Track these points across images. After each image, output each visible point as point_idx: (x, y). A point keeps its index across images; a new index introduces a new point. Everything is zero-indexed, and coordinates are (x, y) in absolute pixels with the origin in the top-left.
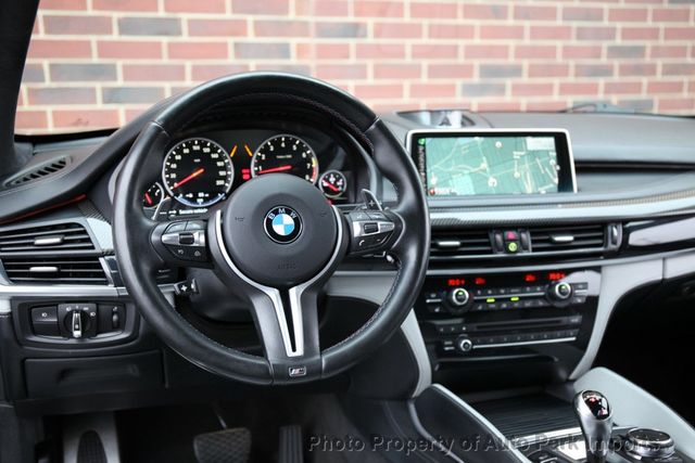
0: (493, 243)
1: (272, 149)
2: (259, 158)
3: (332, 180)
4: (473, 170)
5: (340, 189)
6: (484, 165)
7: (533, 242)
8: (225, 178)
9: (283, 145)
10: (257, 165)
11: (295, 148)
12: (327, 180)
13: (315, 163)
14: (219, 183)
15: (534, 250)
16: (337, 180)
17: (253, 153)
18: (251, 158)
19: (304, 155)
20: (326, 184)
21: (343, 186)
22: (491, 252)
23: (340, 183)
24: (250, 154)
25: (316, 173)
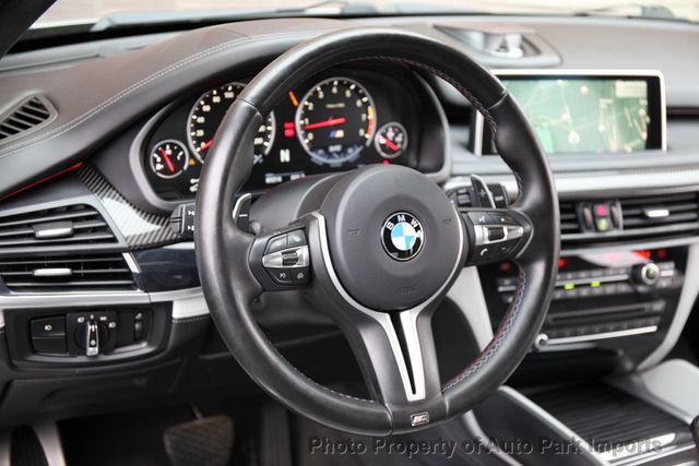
0: (580, 219)
1: (321, 95)
2: (306, 107)
3: (390, 134)
4: (553, 122)
5: (399, 146)
6: (566, 116)
7: (625, 217)
8: (264, 135)
9: (335, 90)
10: (303, 118)
11: (348, 94)
12: (384, 135)
13: (372, 114)
14: (258, 141)
15: (626, 227)
16: (396, 135)
17: (299, 101)
18: (295, 108)
19: (359, 103)
20: (383, 141)
21: (402, 143)
22: (578, 231)
23: (399, 139)
24: (295, 102)
25: (372, 127)
